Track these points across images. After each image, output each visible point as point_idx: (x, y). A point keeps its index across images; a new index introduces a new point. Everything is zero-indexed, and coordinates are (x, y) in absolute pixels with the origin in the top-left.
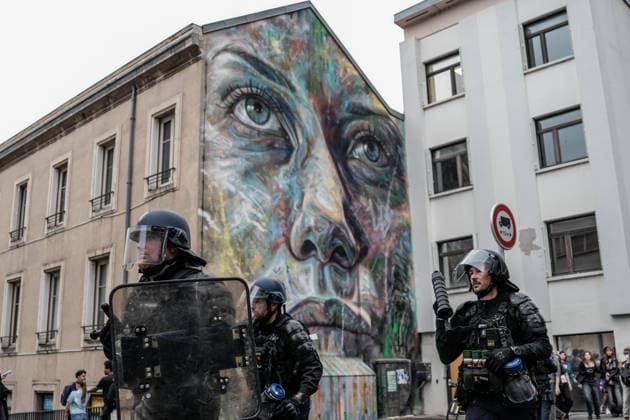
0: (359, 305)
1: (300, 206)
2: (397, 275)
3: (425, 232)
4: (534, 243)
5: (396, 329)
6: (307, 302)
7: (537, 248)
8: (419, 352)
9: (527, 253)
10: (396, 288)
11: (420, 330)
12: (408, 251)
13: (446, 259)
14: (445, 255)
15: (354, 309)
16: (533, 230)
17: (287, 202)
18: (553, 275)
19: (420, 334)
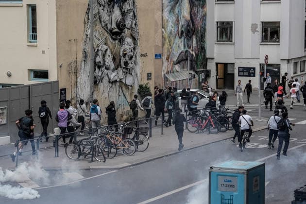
0: (192, 51)
1: (181, 18)
2: (202, 36)
3: (213, 18)
4: (257, 29)
5: (201, 58)
6: (182, 52)
7: (258, 31)
8: (206, 66)
9: (254, 33)
10: (201, 41)
11: (207, 57)
12: (205, 25)
13: (219, 28)
14: (219, 27)
15: (191, 52)
16: (257, 24)
17: (178, 17)
18: (262, 42)
19: (207, 58)
